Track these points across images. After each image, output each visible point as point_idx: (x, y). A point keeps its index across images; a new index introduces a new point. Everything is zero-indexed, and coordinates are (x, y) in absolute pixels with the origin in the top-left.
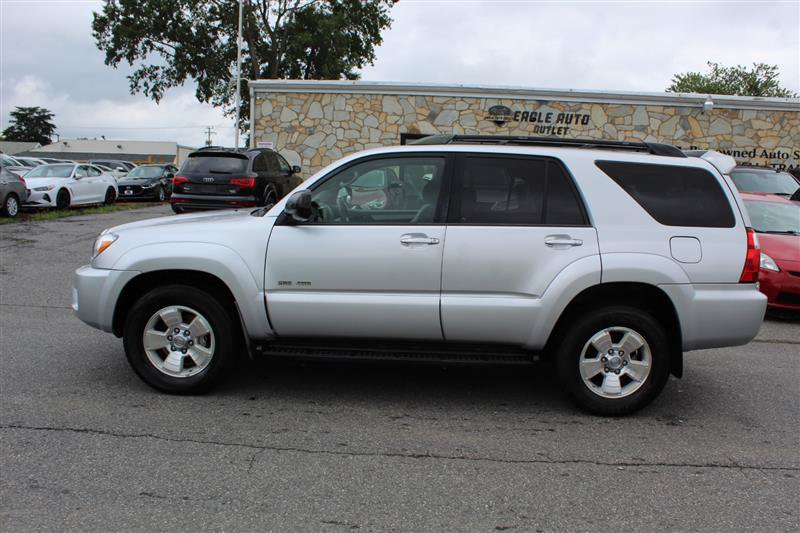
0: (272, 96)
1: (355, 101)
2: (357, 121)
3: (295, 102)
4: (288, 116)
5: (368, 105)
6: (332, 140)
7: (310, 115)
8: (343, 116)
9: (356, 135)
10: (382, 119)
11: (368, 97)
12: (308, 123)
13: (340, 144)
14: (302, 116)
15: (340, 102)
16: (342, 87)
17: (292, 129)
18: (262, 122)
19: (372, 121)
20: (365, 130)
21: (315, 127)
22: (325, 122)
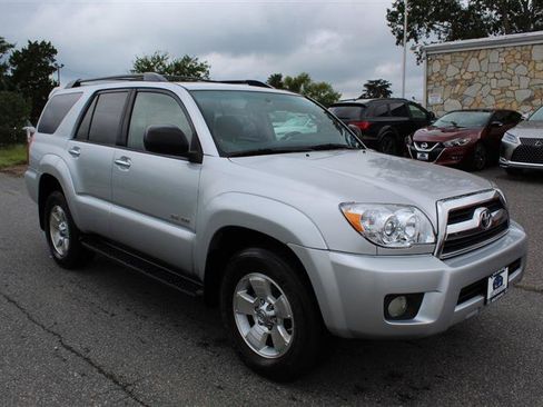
0: (441, 57)
1: (506, 54)
2: (509, 71)
3: (458, 59)
4: (452, 71)
5: (518, 56)
6: (487, 88)
7: (470, 69)
8: (496, 68)
9: (507, 83)
10: (531, 67)
11: (519, 49)
12: (468, 76)
13: (494, 93)
14: (463, 71)
15: (494, 56)
16: (494, 43)
17: (455, 82)
18: (433, 78)
19: (522, 70)
20: (516, 78)
21: (473, 79)
22: (481, 74)
